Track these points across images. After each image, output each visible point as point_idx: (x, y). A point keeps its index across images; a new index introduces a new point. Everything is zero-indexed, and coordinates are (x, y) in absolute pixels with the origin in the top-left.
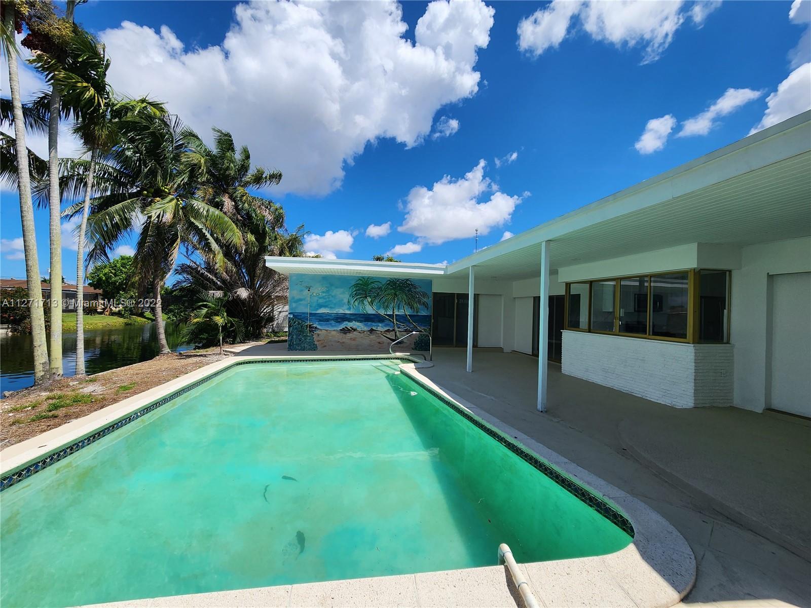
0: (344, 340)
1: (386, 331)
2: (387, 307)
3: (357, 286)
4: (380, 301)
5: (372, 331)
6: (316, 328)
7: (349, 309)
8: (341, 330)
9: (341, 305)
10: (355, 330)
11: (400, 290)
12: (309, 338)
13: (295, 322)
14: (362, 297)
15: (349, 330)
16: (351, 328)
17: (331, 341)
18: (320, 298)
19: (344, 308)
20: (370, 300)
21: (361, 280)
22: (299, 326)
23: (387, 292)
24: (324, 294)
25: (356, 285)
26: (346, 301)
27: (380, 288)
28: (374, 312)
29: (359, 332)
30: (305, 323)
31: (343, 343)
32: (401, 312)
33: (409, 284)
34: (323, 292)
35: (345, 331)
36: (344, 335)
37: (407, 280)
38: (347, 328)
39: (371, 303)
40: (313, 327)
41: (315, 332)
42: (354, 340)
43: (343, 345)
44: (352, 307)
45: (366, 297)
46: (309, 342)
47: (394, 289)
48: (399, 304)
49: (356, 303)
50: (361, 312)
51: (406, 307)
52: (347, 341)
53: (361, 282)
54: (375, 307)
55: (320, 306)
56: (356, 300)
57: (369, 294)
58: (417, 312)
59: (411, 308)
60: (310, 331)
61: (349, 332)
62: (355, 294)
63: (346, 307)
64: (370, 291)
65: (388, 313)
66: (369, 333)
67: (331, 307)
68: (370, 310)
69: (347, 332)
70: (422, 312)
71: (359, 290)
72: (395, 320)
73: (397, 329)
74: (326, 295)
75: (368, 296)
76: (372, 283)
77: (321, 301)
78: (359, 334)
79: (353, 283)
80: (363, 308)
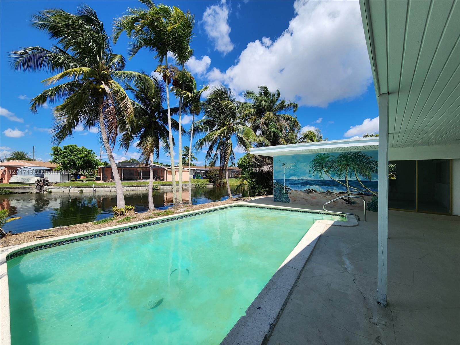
0: (307, 198)
1: (340, 193)
2: (340, 174)
3: (315, 161)
4: (334, 170)
5: (328, 192)
6: (289, 189)
7: (310, 177)
8: (305, 191)
9: (304, 174)
10: (315, 191)
11: (352, 161)
12: (285, 195)
13: (277, 185)
14: (320, 168)
15: (310, 191)
17: (299, 198)
18: (291, 170)
19: (306, 176)
20: (325, 170)
21: (319, 156)
22: (280, 187)
23: (340, 164)
24: (294, 167)
25: (315, 160)
26: (308, 171)
27: (334, 161)
28: (329, 179)
30: (283, 185)
31: (307, 199)
32: (354, 179)
33: (360, 156)
35: (308, 192)
36: (307, 194)
37: (358, 152)
39: (327, 172)
40: (287, 188)
41: (289, 192)
42: (315, 198)
43: (307, 201)
44: (312, 175)
45: (323, 168)
46: (286, 198)
47: (346, 160)
48: (352, 172)
49: (315, 172)
50: (319, 179)
51: (358, 175)
52: (309, 199)
53: (318, 158)
54: (330, 175)
55: (291, 175)
56: (315, 170)
57: (325, 165)
58: (370, 178)
59: (363, 175)
60: (286, 191)
61: (311, 193)
62: (315, 166)
63: (308, 175)
64: (326, 163)
65: (341, 179)
66: (325, 194)
67: (298, 176)
68: (326, 177)
70: (375, 178)
71: (317, 163)
72: (347, 185)
73: (349, 192)
74: (294, 168)
76: (327, 157)
77: (292, 172)
78: (318, 194)
79: (313, 158)
80: (320, 176)
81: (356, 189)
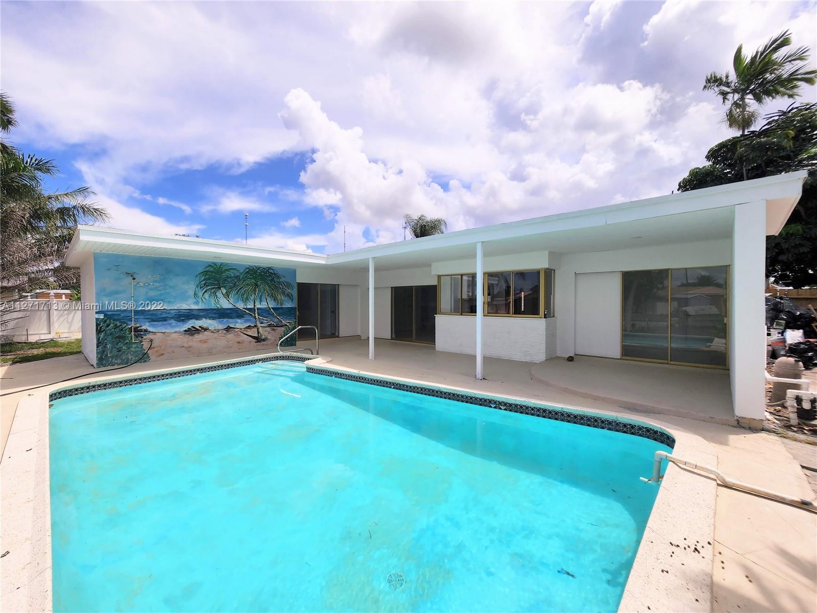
0: (190, 344)
1: (246, 328)
2: (247, 299)
3: (206, 275)
4: (237, 292)
5: (228, 329)
6: (146, 331)
7: (197, 303)
8: (185, 331)
9: (183, 297)
10: (206, 329)
11: (261, 279)
12: (134, 346)
13: (108, 326)
14: (214, 288)
15: (197, 330)
16: (200, 327)
17: (171, 346)
18: (151, 289)
19: (189, 302)
20: (224, 291)
21: (212, 267)
22: (117, 330)
23: (247, 282)
24: (157, 284)
25: (205, 273)
26: (191, 293)
27: (237, 277)
28: (230, 306)
29: (212, 332)
30: (127, 325)
31: (190, 347)
32: (263, 305)
33: (271, 273)
34: (156, 281)
35: (192, 332)
36: (191, 337)
37: (270, 268)
38: (194, 328)
39: (227, 295)
40: (141, 331)
41: (145, 337)
42: (205, 342)
43: (190, 350)
44: (200, 300)
45: (219, 288)
46: (136, 352)
47: (254, 278)
48: (261, 296)
49: (206, 295)
50: (213, 306)
51: (269, 299)
52: (195, 345)
53: (212, 269)
54: (231, 300)
55: (152, 300)
56: (206, 291)
57: (224, 284)
58: (282, 305)
59: (275, 300)
60: (136, 336)
61: (198, 333)
62: (205, 284)
63: (193, 300)
64: (225, 280)
65: (249, 307)
66: (225, 332)
67: (168, 302)
68: (225, 304)
69: (194, 334)
70: (287, 304)
71: (209, 279)
72: (256, 315)
73: (259, 325)
74: (160, 286)
75: (222, 287)
76: (226, 270)
77: (153, 294)
78: (212, 334)
79: (201, 270)
80: (215, 301)
81: (267, 320)
